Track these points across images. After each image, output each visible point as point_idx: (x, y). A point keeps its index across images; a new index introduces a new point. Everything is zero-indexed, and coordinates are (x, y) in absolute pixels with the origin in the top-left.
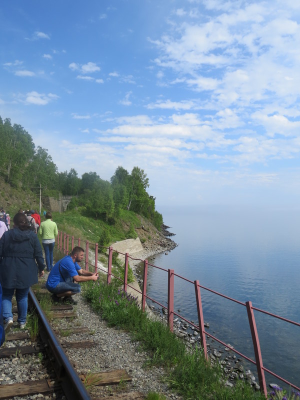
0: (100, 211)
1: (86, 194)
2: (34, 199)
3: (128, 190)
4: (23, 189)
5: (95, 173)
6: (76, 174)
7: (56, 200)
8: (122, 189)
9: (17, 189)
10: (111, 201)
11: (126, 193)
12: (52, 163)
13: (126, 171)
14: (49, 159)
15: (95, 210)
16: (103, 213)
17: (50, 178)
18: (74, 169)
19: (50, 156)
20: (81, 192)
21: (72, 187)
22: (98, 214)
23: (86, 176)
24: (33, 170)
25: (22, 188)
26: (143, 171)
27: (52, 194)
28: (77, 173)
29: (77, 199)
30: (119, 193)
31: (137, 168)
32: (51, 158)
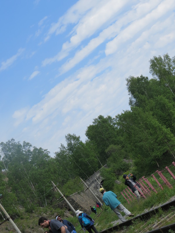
0: (158, 153)
1: (113, 153)
2: (53, 214)
3: (168, 98)
4: (30, 211)
5: (101, 117)
6: (77, 139)
7: (82, 194)
8: (160, 103)
9: (22, 219)
10: (160, 129)
11: (170, 104)
12: (35, 149)
13: (142, 78)
14: (27, 148)
15: (150, 158)
16: (164, 154)
17: (49, 170)
18: (69, 135)
19: (24, 142)
20: (104, 157)
21: (87, 160)
22: (158, 160)
23: (92, 132)
24: (20, 179)
25: (27, 211)
26: (167, 57)
27: (69, 190)
28: (77, 136)
29: (108, 169)
30: (160, 112)
31: (156, 59)
32: (28, 144)
